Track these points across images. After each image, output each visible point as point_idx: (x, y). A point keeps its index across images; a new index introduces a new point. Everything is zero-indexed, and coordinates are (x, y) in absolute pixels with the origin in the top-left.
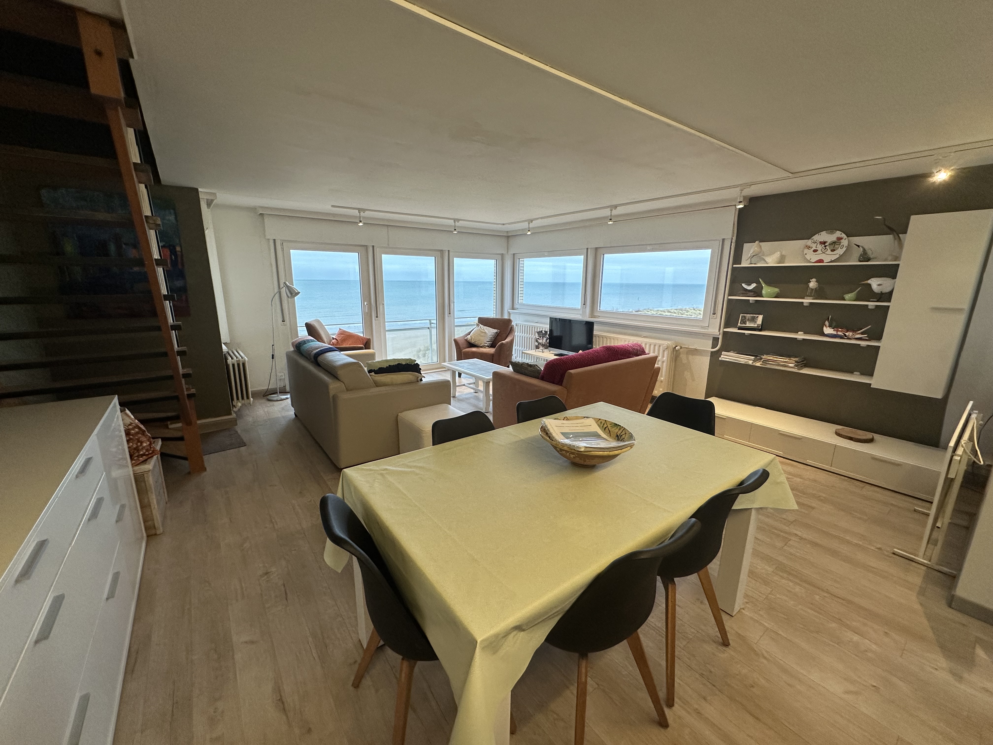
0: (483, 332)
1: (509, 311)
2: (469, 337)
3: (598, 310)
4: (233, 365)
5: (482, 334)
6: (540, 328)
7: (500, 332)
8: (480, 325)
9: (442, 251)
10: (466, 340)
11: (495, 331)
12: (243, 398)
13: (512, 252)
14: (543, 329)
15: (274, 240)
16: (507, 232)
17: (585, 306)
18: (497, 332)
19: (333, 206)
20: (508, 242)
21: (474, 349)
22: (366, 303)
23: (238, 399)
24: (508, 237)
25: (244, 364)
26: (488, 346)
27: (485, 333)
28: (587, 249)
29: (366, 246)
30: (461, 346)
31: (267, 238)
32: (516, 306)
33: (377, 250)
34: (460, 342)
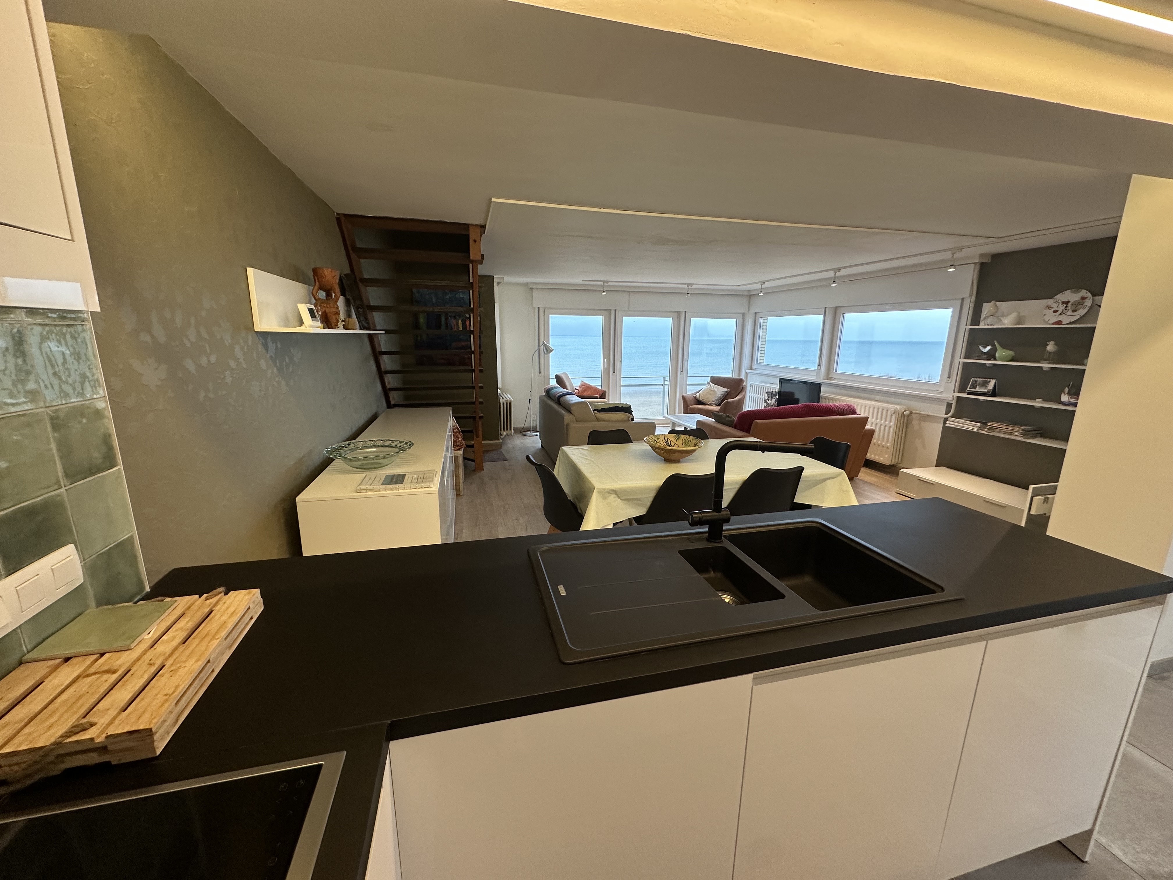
0: (712, 391)
1: (746, 371)
2: (698, 394)
3: (834, 371)
4: (503, 403)
5: (711, 392)
6: (770, 389)
7: (730, 391)
8: (711, 383)
9: (679, 313)
10: (695, 398)
11: (726, 390)
12: (507, 430)
13: (753, 311)
14: (773, 390)
15: (539, 308)
16: (749, 291)
17: (819, 367)
18: (727, 392)
19: (583, 280)
20: (750, 300)
21: (700, 406)
22: (605, 360)
23: (504, 430)
24: (750, 296)
25: (510, 404)
26: (716, 405)
27: (714, 391)
28: (826, 308)
29: (610, 310)
30: (689, 403)
31: (534, 305)
32: (754, 367)
33: (619, 314)
34: (687, 399)
